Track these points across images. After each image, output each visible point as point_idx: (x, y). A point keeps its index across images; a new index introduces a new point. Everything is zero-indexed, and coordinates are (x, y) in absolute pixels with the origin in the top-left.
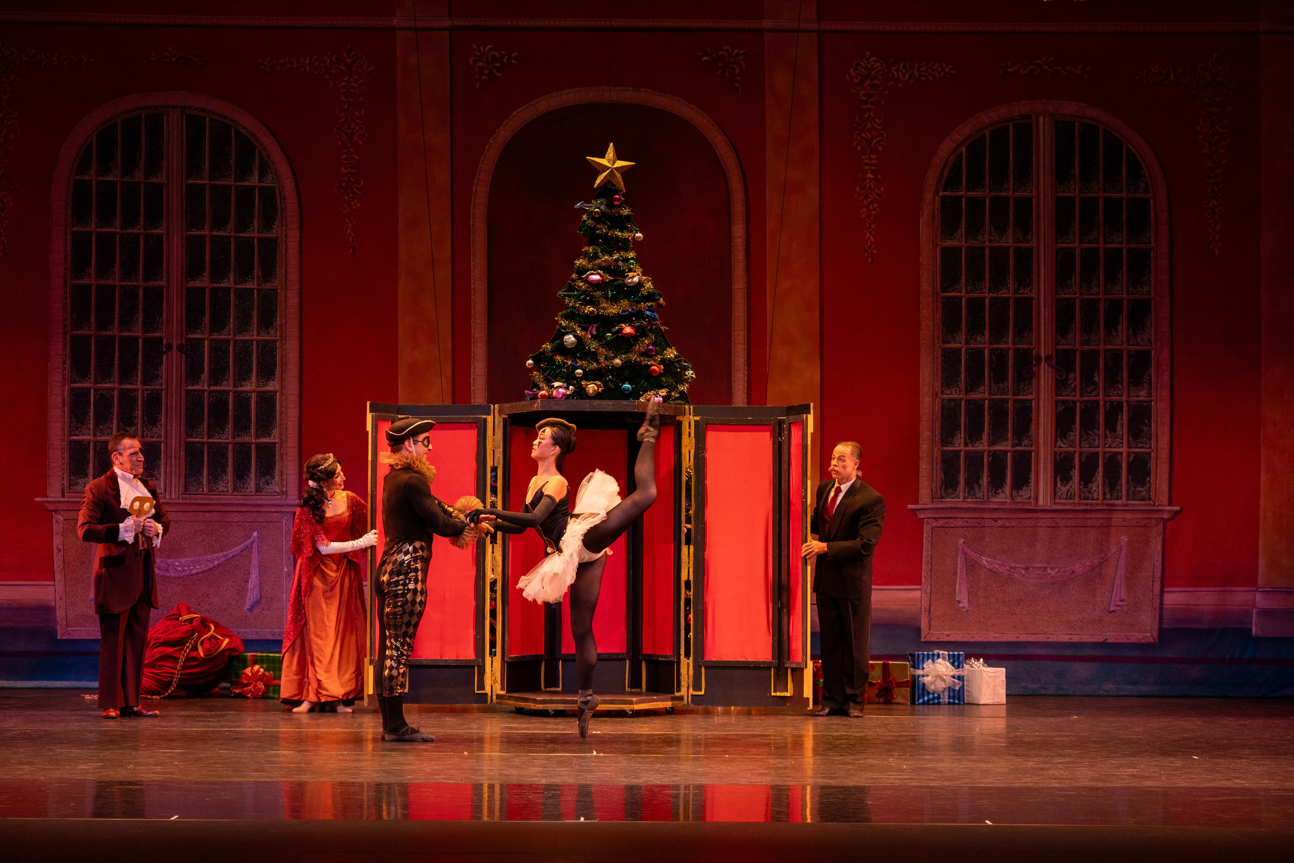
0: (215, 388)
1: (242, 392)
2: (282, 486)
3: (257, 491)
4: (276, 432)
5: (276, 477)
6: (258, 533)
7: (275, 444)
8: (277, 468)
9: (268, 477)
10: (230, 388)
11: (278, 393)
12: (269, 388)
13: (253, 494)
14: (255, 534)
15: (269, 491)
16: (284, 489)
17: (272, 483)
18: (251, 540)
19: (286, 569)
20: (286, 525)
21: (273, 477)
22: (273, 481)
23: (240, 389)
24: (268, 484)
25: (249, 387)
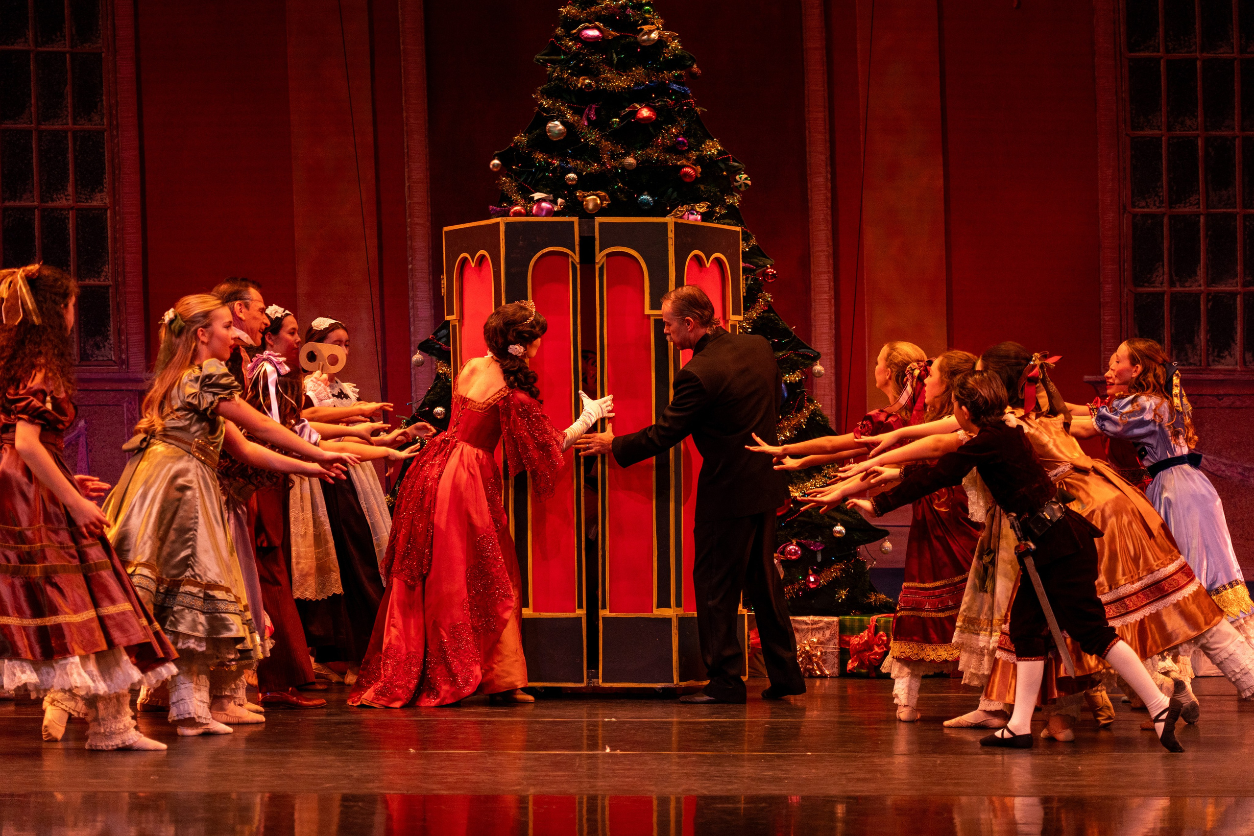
0: (11, 203)
1: (54, 209)
2: (121, 351)
3: (82, 359)
4: (107, 269)
5: (111, 338)
6: (86, 422)
7: (107, 287)
8: (112, 324)
9: (98, 339)
10: (35, 203)
11: (109, 212)
12: (95, 203)
13: (77, 363)
14: (82, 423)
15: (101, 358)
16: (124, 356)
17: (104, 346)
18: (76, 432)
20: (128, 409)
21: (106, 338)
22: (106, 344)
23: (50, 204)
24: (99, 348)
25: (64, 202)
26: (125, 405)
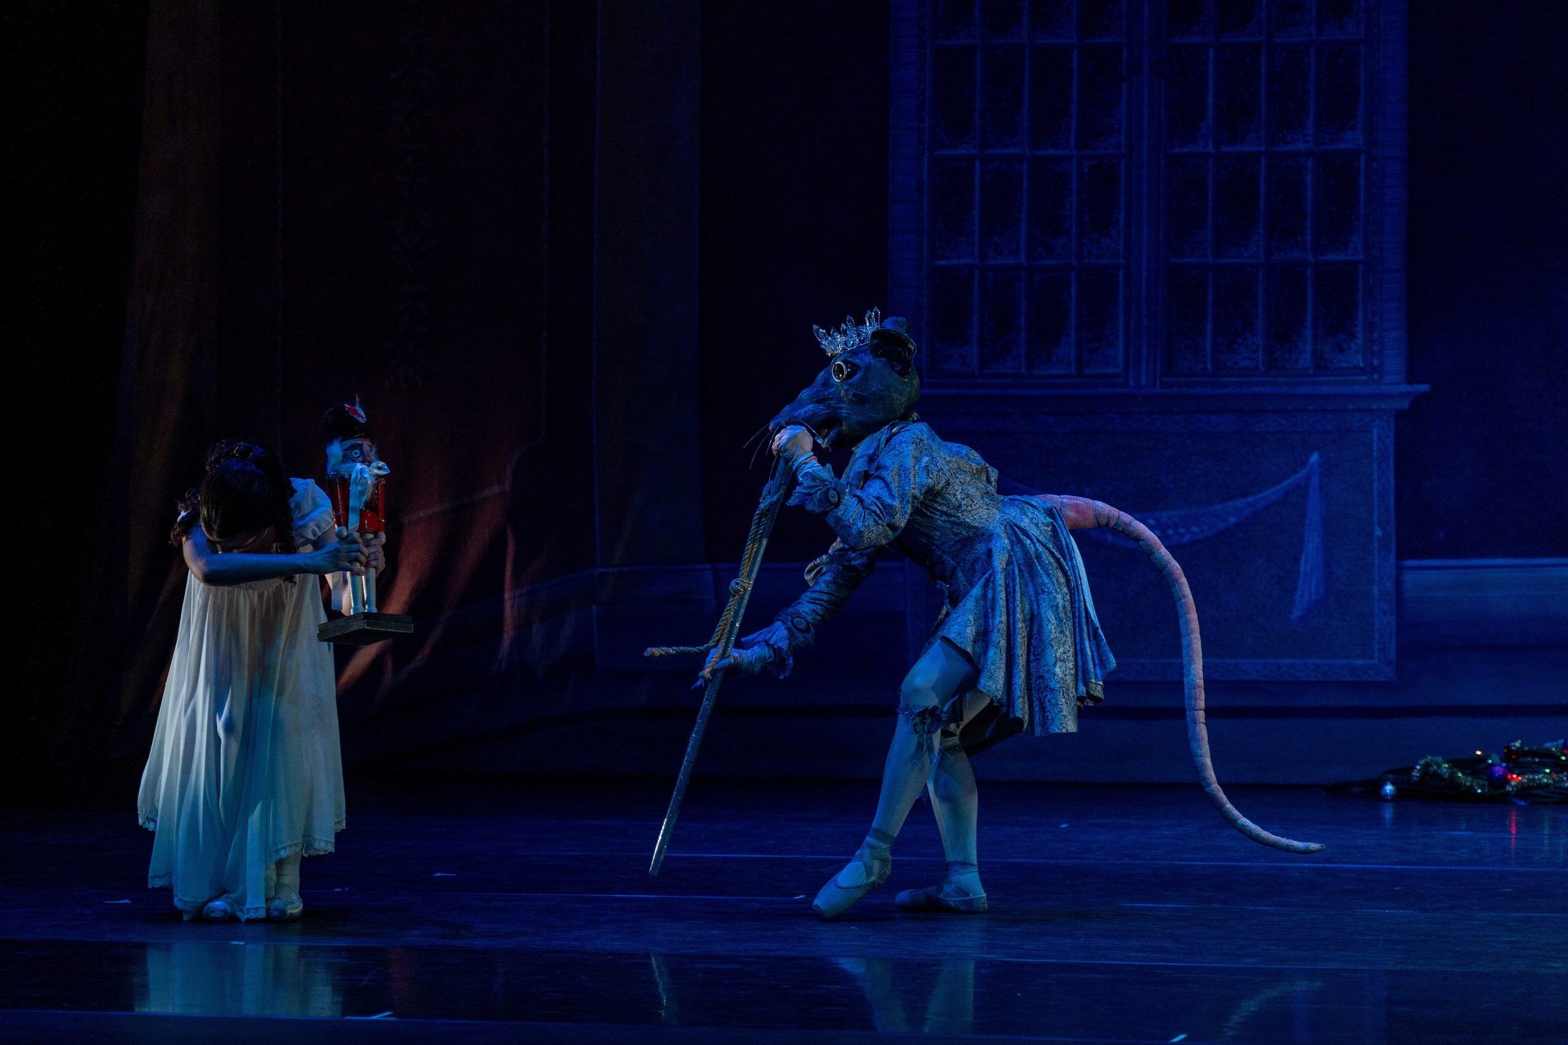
0: (1229, 149)
1: (1287, 156)
2: (1373, 355)
3: (1317, 367)
4: (1358, 239)
5: (1359, 335)
6: (1320, 456)
7: (1356, 264)
8: (1360, 316)
9: (1340, 337)
10: (1263, 148)
11: (1363, 158)
12: (1344, 146)
13: (1311, 372)
14: (1315, 457)
15: (1344, 365)
16: (1375, 362)
17: (1349, 348)
18: (1306, 470)
19: (1378, 532)
20: (1379, 437)
21: (1353, 337)
22: (1353, 345)
23: (1282, 148)
24: (1341, 350)
25: (1301, 146)
26: (1375, 430)
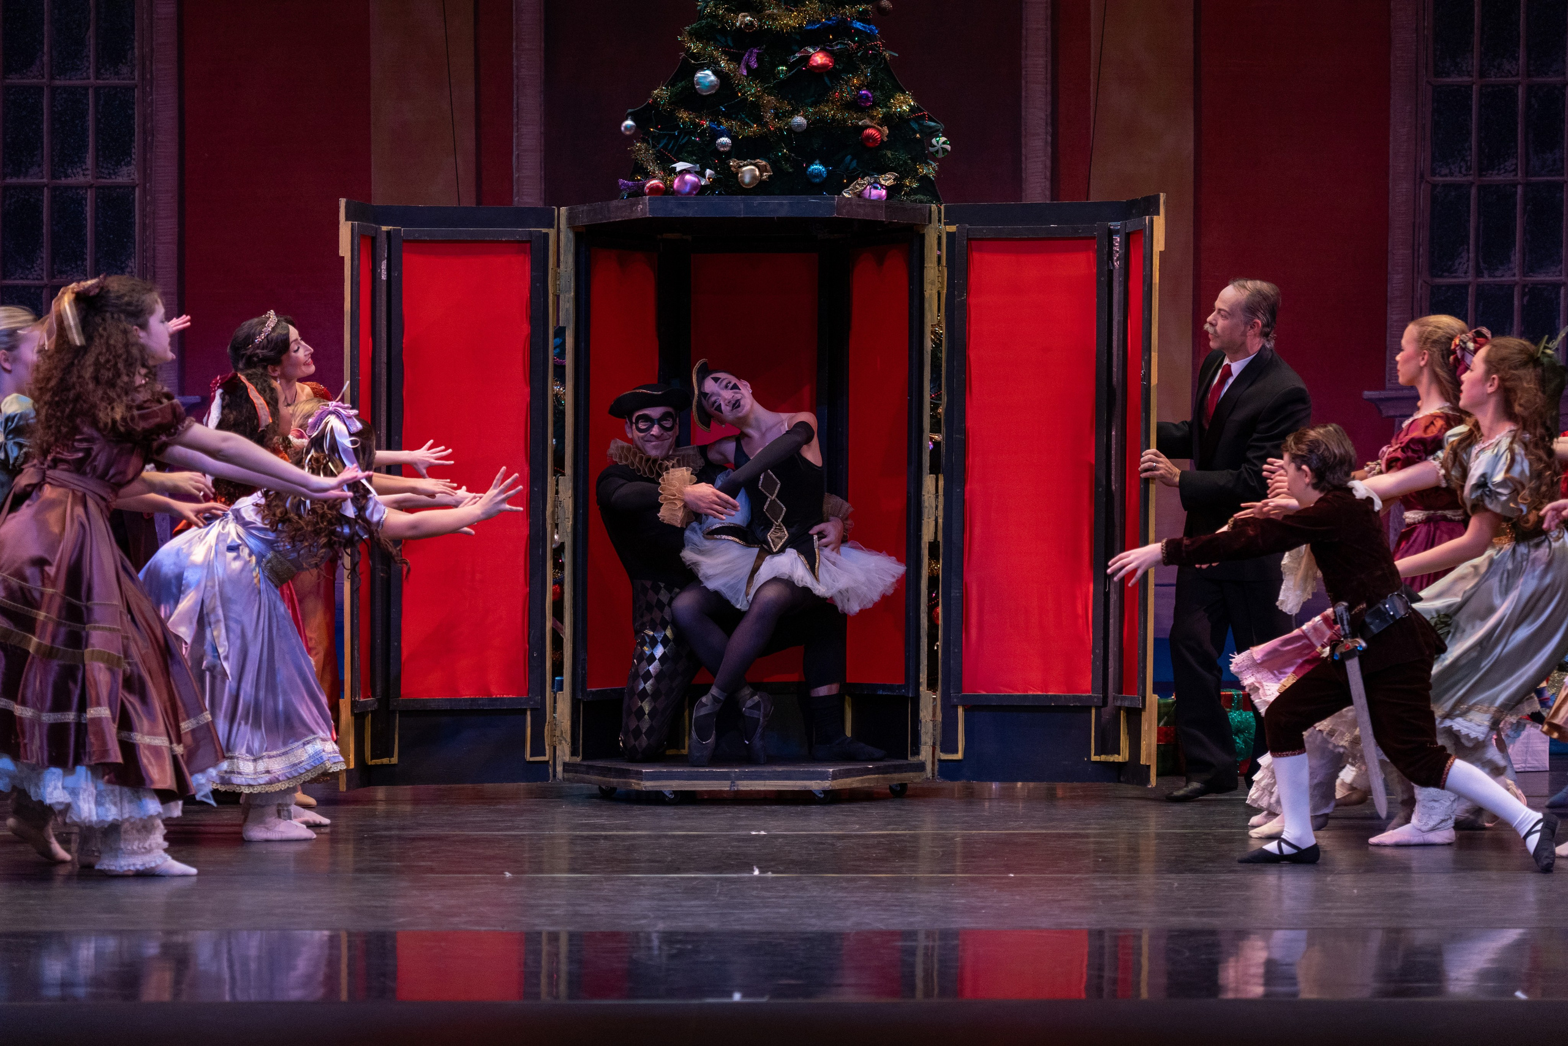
0: (14, 180)
1: (68, 188)
4: (134, 263)
10: (45, 180)
11: (137, 190)
12: (120, 180)
23: (63, 181)
25: (81, 179)
